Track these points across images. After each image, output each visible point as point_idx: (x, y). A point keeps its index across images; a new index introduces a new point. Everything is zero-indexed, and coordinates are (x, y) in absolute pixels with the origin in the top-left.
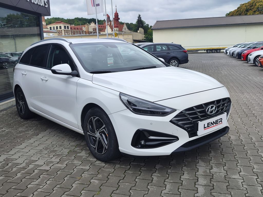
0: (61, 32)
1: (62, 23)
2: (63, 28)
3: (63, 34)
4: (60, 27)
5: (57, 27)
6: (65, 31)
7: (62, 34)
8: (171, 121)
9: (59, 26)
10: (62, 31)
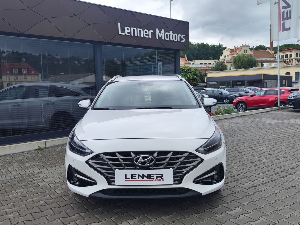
0: (291, 61)
1: (294, 50)
2: (294, 56)
3: (294, 63)
4: (291, 56)
5: (287, 56)
6: (297, 60)
7: (292, 63)
8: (87, 162)
9: (289, 54)
10: (292, 59)
